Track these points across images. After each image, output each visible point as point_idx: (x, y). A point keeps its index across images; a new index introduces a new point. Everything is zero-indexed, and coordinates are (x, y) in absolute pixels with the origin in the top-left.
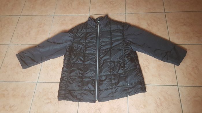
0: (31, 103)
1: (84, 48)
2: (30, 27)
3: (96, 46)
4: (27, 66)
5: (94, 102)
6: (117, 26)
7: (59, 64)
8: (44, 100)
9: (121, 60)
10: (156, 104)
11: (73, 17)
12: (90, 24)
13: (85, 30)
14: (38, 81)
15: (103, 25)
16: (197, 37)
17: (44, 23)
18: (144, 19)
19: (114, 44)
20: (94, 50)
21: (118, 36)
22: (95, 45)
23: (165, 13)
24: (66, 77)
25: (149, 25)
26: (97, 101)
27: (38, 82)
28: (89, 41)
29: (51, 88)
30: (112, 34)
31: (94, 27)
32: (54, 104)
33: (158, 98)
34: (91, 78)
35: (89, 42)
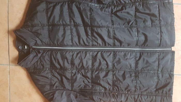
1: (83, 71)
3: (80, 51)
5: (173, 52)
6: (39, 14)
9: (110, 10)
11: (15, 93)
12: (33, 63)
13: (46, 72)
15: (37, 39)
19: (78, 20)
20: (88, 55)
21: (62, 11)
22: (77, 54)
24: (136, 97)
26: (173, 49)
28: (70, 62)
30: (56, 23)
31: (39, 55)
34: (137, 59)
35: (73, 64)
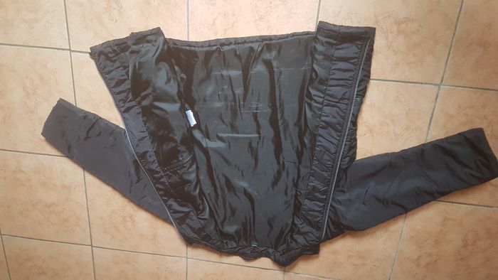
0: (459, 25)
2: (462, 259)
4: (468, 136)
7: (373, 136)
8: (419, 31)
10: (121, 7)
14: (437, 87)
16: (23, 171)
17: (418, 266)
18: (141, 235)
23: (91, 245)
25: (131, 216)
27: (439, 86)
29: (397, 64)
32: (389, 16)
33: (116, 21)
